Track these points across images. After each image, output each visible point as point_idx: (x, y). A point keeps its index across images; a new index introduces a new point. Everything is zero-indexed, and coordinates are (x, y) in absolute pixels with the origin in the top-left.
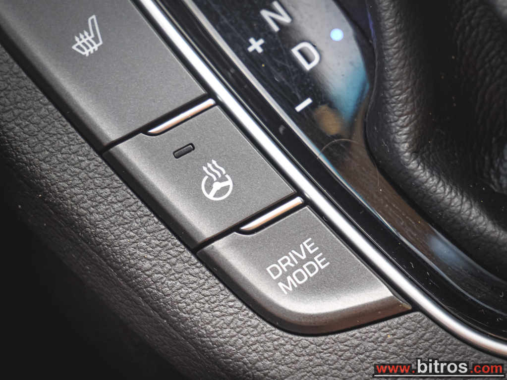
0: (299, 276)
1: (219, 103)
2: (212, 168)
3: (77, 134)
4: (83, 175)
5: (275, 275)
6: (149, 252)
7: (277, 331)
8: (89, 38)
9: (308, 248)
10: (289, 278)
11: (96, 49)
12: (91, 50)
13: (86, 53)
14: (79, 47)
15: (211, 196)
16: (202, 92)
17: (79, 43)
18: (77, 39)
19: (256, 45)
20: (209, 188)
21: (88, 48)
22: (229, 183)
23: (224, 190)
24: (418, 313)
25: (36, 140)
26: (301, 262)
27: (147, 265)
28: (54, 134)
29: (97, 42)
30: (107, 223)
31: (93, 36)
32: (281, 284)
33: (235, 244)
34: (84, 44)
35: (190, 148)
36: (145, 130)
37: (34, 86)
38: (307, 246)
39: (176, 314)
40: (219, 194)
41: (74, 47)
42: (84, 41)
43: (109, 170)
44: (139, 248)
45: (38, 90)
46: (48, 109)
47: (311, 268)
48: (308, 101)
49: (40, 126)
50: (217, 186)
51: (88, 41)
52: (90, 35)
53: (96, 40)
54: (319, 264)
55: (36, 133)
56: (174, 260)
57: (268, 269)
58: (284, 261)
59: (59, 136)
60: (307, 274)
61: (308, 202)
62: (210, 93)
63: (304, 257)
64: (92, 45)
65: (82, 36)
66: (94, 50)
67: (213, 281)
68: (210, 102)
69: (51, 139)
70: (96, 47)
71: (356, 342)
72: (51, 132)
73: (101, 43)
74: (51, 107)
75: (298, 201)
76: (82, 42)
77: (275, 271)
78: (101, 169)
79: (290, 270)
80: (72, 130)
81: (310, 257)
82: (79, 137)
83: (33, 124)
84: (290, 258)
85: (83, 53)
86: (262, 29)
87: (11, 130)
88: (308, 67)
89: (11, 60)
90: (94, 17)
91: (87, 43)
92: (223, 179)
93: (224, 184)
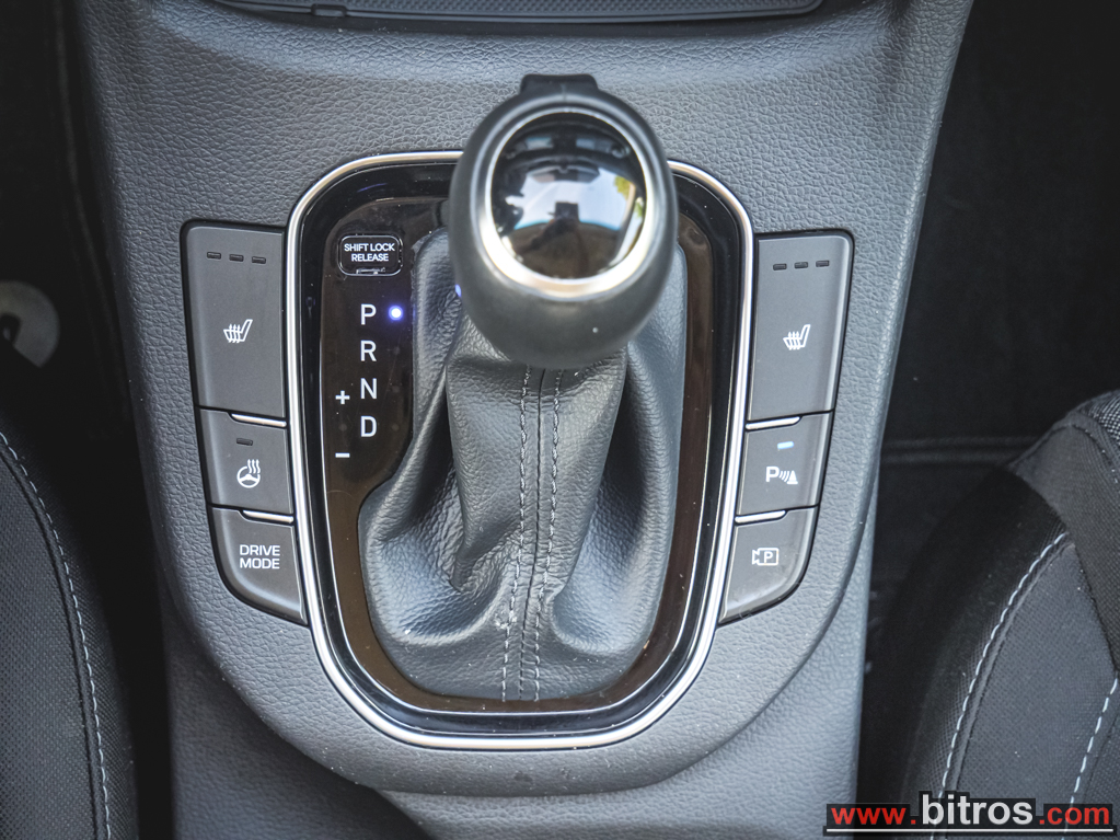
0: (257, 563)
1: (288, 428)
2: (254, 465)
3: (190, 383)
4: (175, 409)
6: (180, 484)
7: (221, 582)
8: (239, 332)
9: (274, 551)
10: (249, 560)
11: (238, 342)
12: (234, 340)
14: (228, 333)
15: (240, 480)
16: (283, 414)
17: (230, 331)
18: (231, 327)
19: (343, 398)
20: (242, 475)
21: (233, 338)
22: (257, 480)
23: (251, 482)
24: (308, 630)
25: (162, 368)
26: (264, 556)
27: (174, 490)
28: (175, 373)
29: (242, 338)
30: (169, 449)
31: (242, 332)
32: (242, 560)
33: (232, 518)
34: (232, 333)
35: (249, 443)
36: (230, 412)
37: (185, 333)
38: (274, 549)
39: (170, 530)
40: (246, 482)
41: (225, 331)
42: (234, 331)
43: (193, 418)
44: (177, 478)
45: (185, 337)
46: (182, 354)
47: (267, 564)
48: (347, 455)
49: (171, 361)
50: (248, 477)
51: (237, 333)
52: (240, 330)
53: (242, 336)
54: (273, 564)
55: (165, 363)
56: (192, 499)
57: (241, 546)
58: (254, 549)
59: (178, 376)
60: (262, 564)
61: (295, 524)
62: (287, 419)
63: (267, 554)
64: (237, 338)
65: (235, 327)
66: (236, 341)
67: (206, 528)
68: (283, 424)
69: (172, 374)
70: (239, 340)
71: (261, 621)
72: (175, 370)
73: (244, 340)
74: (186, 354)
75: (290, 519)
77: (244, 550)
78: (188, 414)
79: (254, 556)
80: (188, 378)
81: (271, 557)
82: (190, 386)
83: (167, 356)
84: (259, 549)
85: (228, 339)
86: (354, 391)
87: (151, 350)
88: (364, 434)
89: (182, 307)
90: (251, 321)
91: (235, 334)
92: (255, 475)
93: (253, 479)
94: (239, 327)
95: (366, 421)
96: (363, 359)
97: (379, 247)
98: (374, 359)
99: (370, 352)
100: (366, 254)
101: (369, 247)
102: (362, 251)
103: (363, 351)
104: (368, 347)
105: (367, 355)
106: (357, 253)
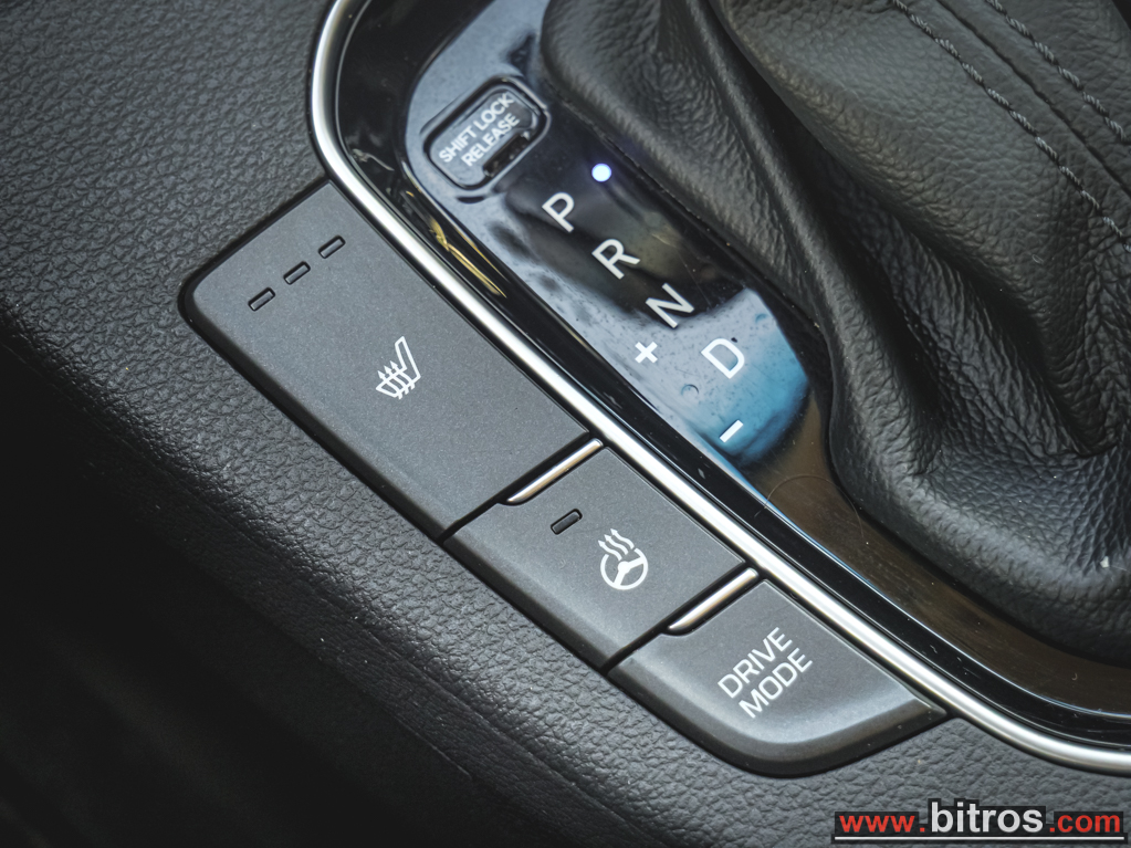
0: (771, 688)
1: (608, 444)
2: (614, 542)
3: (400, 518)
4: (417, 578)
5: (733, 691)
6: (535, 682)
7: (749, 777)
8: (400, 372)
9: (776, 643)
10: (754, 693)
11: (413, 387)
12: (405, 388)
13: (399, 394)
14: (385, 387)
15: (617, 584)
16: (583, 430)
17: (386, 381)
18: (382, 375)
19: (646, 353)
20: (613, 573)
21: (400, 387)
22: (642, 560)
23: (637, 571)
24: (959, 721)
25: (340, 535)
26: (770, 667)
27: (534, 702)
28: (367, 522)
29: (413, 375)
30: (465, 646)
31: (405, 368)
32: (744, 704)
33: (664, 653)
34: (392, 381)
35: (574, 517)
36: (502, 498)
37: (325, 454)
38: (774, 640)
39: (590, 771)
40: (630, 578)
41: (379, 388)
42: (393, 376)
43: (456, 565)
44: (520, 677)
45: (332, 459)
46: (351, 486)
47: (786, 674)
48: (738, 426)
49: (343, 512)
50: (624, 568)
51: (399, 376)
52: (400, 367)
53: (410, 372)
54: (797, 665)
55: (337, 525)
56: (574, 689)
57: (721, 684)
58: (744, 669)
59: (374, 524)
60: (781, 684)
61: (764, 575)
62: (593, 432)
63: (771, 658)
64: (407, 382)
65: (388, 370)
66: (409, 388)
67: (639, 712)
68: (595, 444)
69: (362, 530)
70: (412, 383)
71: (871, 777)
72: (361, 519)
73: (418, 377)
74: (355, 482)
75: (750, 574)
76: (390, 378)
77: (732, 685)
78: (443, 566)
79: (754, 682)
80: (393, 512)
81: (782, 657)
82: (404, 522)
83: (332, 511)
84: (752, 663)
85: (394, 395)
87: (299, 524)
88: (730, 374)
89: (286, 421)
90: (402, 339)
91: (397, 379)
92: (632, 556)
93: (635, 563)
94: (394, 366)
95: (713, 352)
96: (619, 275)
97: (489, 116)
98: (635, 261)
99: (620, 256)
100: (480, 141)
101: (475, 129)
102: (471, 142)
103: (609, 264)
104: (609, 252)
105: (619, 264)
106: (466, 150)
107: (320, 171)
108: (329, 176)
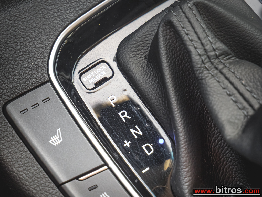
1: (109, 168)
2: (104, 196)
3: (49, 178)
8: (57, 138)
11: (59, 143)
12: (57, 143)
13: (55, 144)
14: (52, 142)
16: (103, 163)
17: (53, 140)
18: (52, 138)
19: (127, 144)
21: (56, 142)
25: (32, 180)
28: (39, 178)
29: (60, 140)
31: (58, 137)
34: (54, 140)
35: (95, 187)
36: (77, 178)
37: (33, 157)
41: (50, 142)
42: (55, 139)
45: (34, 159)
46: (37, 167)
48: (148, 169)
49: (34, 174)
51: (56, 139)
52: (57, 137)
53: (60, 139)
55: (32, 177)
59: (41, 179)
62: (106, 164)
64: (58, 141)
65: (54, 137)
68: (106, 167)
69: (38, 180)
70: (59, 142)
72: (38, 177)
73: (62, 140)
74: (39, 166)
76: (54, 139)
78: (57, 194)
80: (47, 176)
82: (50, 180)
83: (31, 173)
85: (54, 144)
86: (130, 137)
87: (21, 175)
88: (149, 154)
89: (24, 146)
90: (59, 129)
91: (56, 140)
94: (56, 136)
95: (145, 147)
96: (124, 121)
97: (99, 71)
98: (129, 118)
99: (126, 115)
100: (95, 77)
101: (95, 74)
102: (92, 77)
103: (122, 117)
104: (123, 114)
105: (125, 118)
106: (91, 79)
107: (48, 79)
108: (50, 81)
